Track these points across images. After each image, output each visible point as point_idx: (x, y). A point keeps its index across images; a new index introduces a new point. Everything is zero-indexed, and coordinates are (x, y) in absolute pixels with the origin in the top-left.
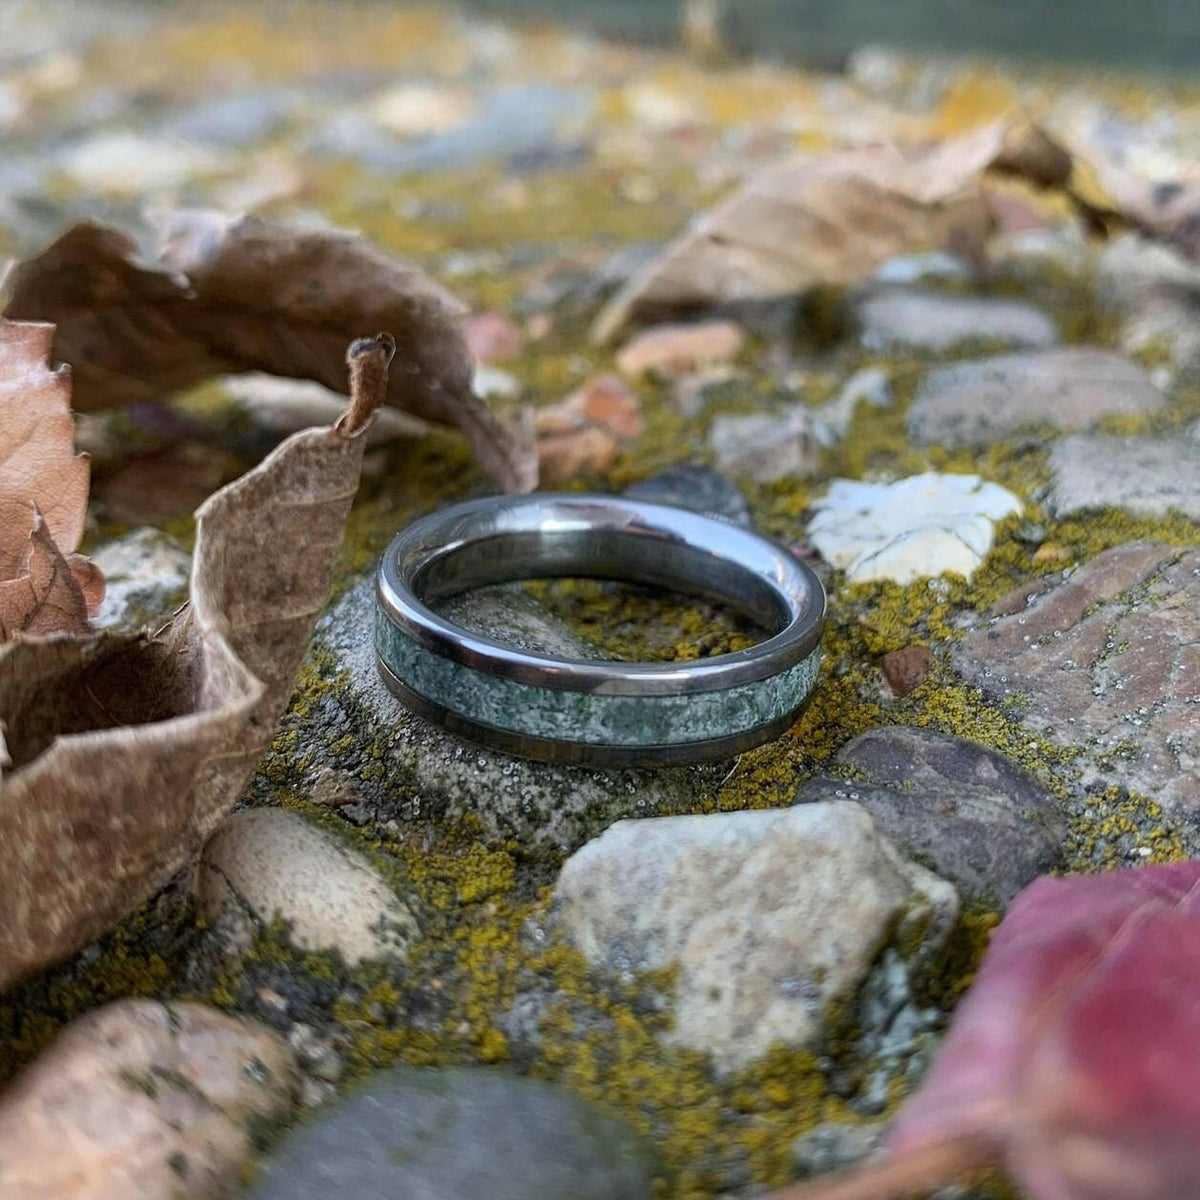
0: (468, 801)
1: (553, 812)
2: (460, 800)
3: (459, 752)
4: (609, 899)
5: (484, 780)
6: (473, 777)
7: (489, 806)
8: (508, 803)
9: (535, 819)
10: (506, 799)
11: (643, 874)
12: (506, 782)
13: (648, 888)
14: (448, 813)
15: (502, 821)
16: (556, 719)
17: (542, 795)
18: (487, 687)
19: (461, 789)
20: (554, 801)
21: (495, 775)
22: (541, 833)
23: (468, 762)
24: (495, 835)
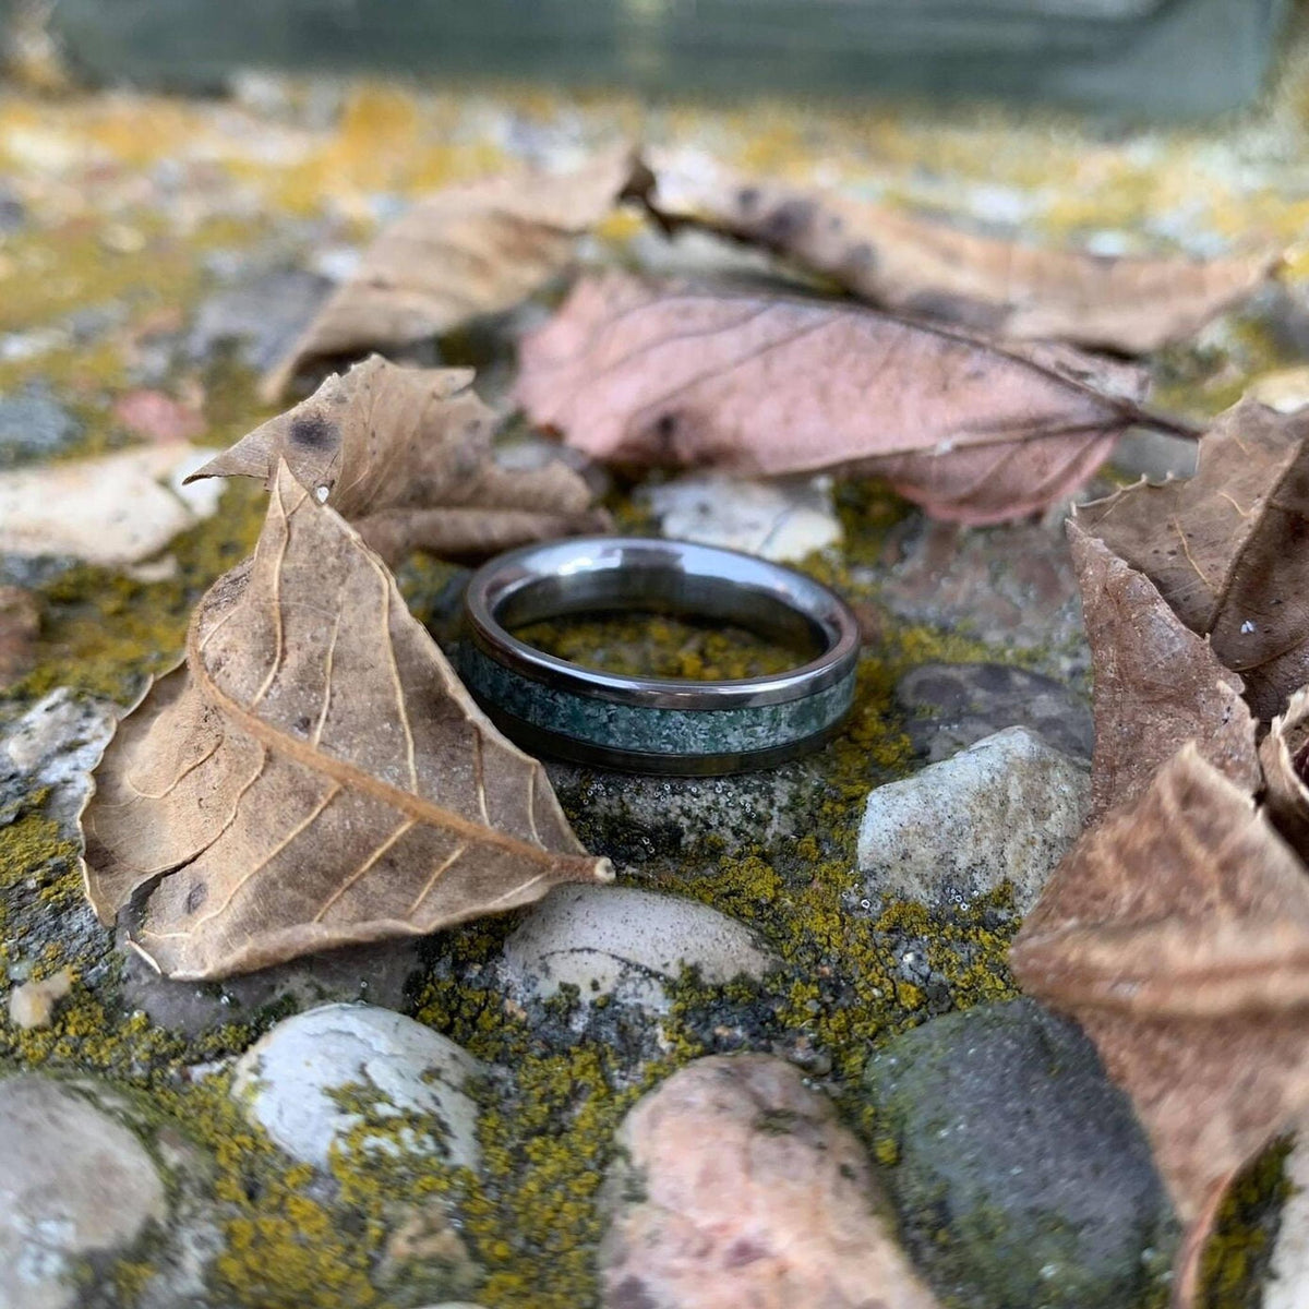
0: (700, 826)
1: (771, 811)
2: (691, 828)
3: (668, 788)
4: (925, 853)
5: (705, 804)
6: (698, 807)
7: (721, 824)
8: (734, 817)
9: (762, 822)
10: (731, 812)
11: (948, 824)
12: (723, 800)
13: (957, 834)
14: (683, 842)
15: (737, 832)
16: (755, 732)
17: (756, 801)
18: (695, 722)
19: (689, 817)
20: (766, 802)
21: (711, 797)
22: (769, 832)
23: (681, 794)
24: (734, 845)
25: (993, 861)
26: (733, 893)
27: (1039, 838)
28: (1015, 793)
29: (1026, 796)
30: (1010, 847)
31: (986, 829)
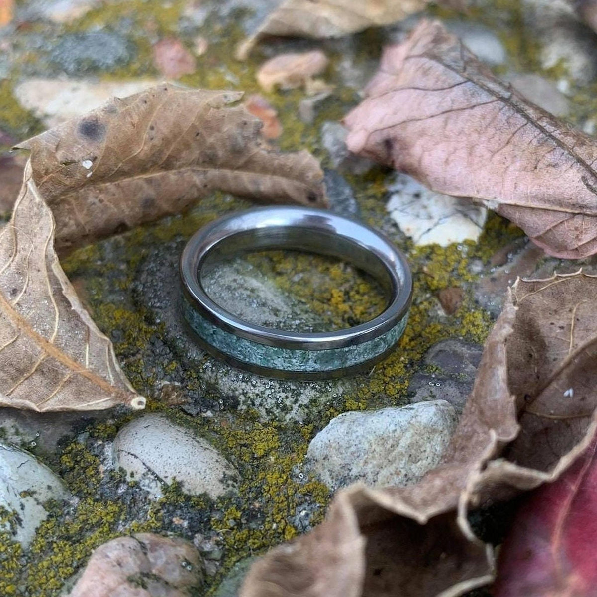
0: (249, 402)
1: (294, 406)
2: (244, 402)
3: (241, 377)
4: (336, 460)
5: (256, 392)
6: (251, 391)
7: (261, 405)
8: (270, 403)
9: (285, 409)
10: (269, 400)
11: (353, 449)
12: (268, 392)
13: (356, 455)
14: (239, 408)
15: (268, 412)
16: (292, 362)
17: (287, 397)
18: (255, 348)
19: (245, 396)
20: (293, 400)
21: (262, 388)
22: (288, 417)
23: (247, 382)
24: (265, 419)
25: (370, 476)
26: (245, 445)
27: (404, 472)
28: (404, 442)
29: (410, 446)
30: (384, 472)
31: (373, 457)
